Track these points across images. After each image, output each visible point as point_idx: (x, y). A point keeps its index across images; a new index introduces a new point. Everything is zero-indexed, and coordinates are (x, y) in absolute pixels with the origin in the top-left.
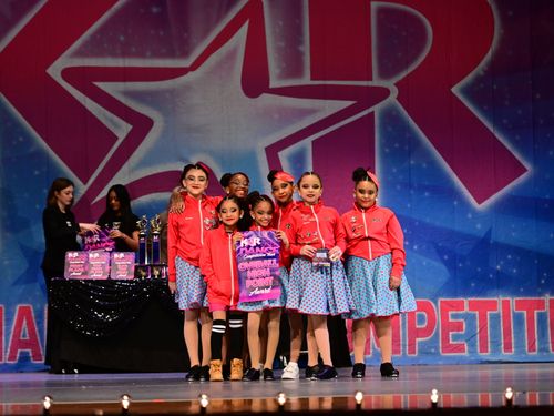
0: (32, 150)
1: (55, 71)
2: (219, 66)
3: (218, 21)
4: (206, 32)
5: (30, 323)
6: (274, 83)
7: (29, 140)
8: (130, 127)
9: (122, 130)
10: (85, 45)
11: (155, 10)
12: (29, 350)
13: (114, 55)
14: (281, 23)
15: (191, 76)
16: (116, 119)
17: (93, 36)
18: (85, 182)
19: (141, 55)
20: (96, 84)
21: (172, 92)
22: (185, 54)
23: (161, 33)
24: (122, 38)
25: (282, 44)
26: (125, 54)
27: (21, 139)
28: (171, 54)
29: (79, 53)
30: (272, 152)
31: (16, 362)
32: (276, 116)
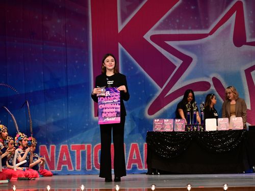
0: (137, 73)
1: (147, 36)
2: (223, 32)
3: (222, 11)
4: (217, 17)
5: (137, 152)
6: (248, 40)
7: (136, 68)
8: (182, 62)
9: (178, 63)
10: (161, 24)
11: (193, 7)
12: (137, 164)
13: (174, 29)
14: (251, 12)
15: (209, 37)
16: (175, 58)
17: (164, 21)
18: (161, 87)
19: (187, 28)
20: (166, 42)
21: (201, 45)
22: (207, 27)
23: (196, 18)
24: (178, 21)
25: (252, 22)
26: (179, 28)
27: (132, 68)
28: (200, 28)
29: (158, 28)
30: (248, 72)
31: (131, 169)
32: (250, 55)
